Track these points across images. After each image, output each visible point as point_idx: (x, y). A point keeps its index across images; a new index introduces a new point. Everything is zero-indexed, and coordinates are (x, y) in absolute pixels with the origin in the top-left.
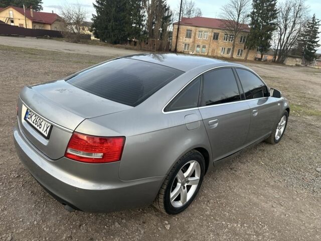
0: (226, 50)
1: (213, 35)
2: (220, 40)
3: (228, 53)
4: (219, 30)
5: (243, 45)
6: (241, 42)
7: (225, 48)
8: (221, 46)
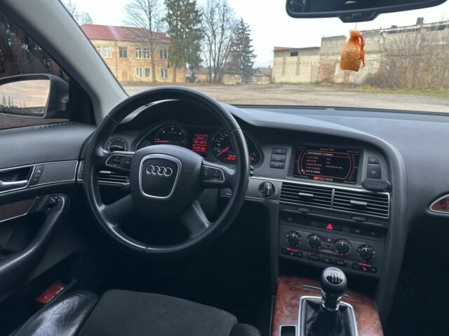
0: (143, 71)
1: (118, 50)
2: (131, 58)
3: (147, 76)
4: (126, 43)
5: (166, 62)
6: (161, 58)
7: (141, 69)
8: (134, 66)
